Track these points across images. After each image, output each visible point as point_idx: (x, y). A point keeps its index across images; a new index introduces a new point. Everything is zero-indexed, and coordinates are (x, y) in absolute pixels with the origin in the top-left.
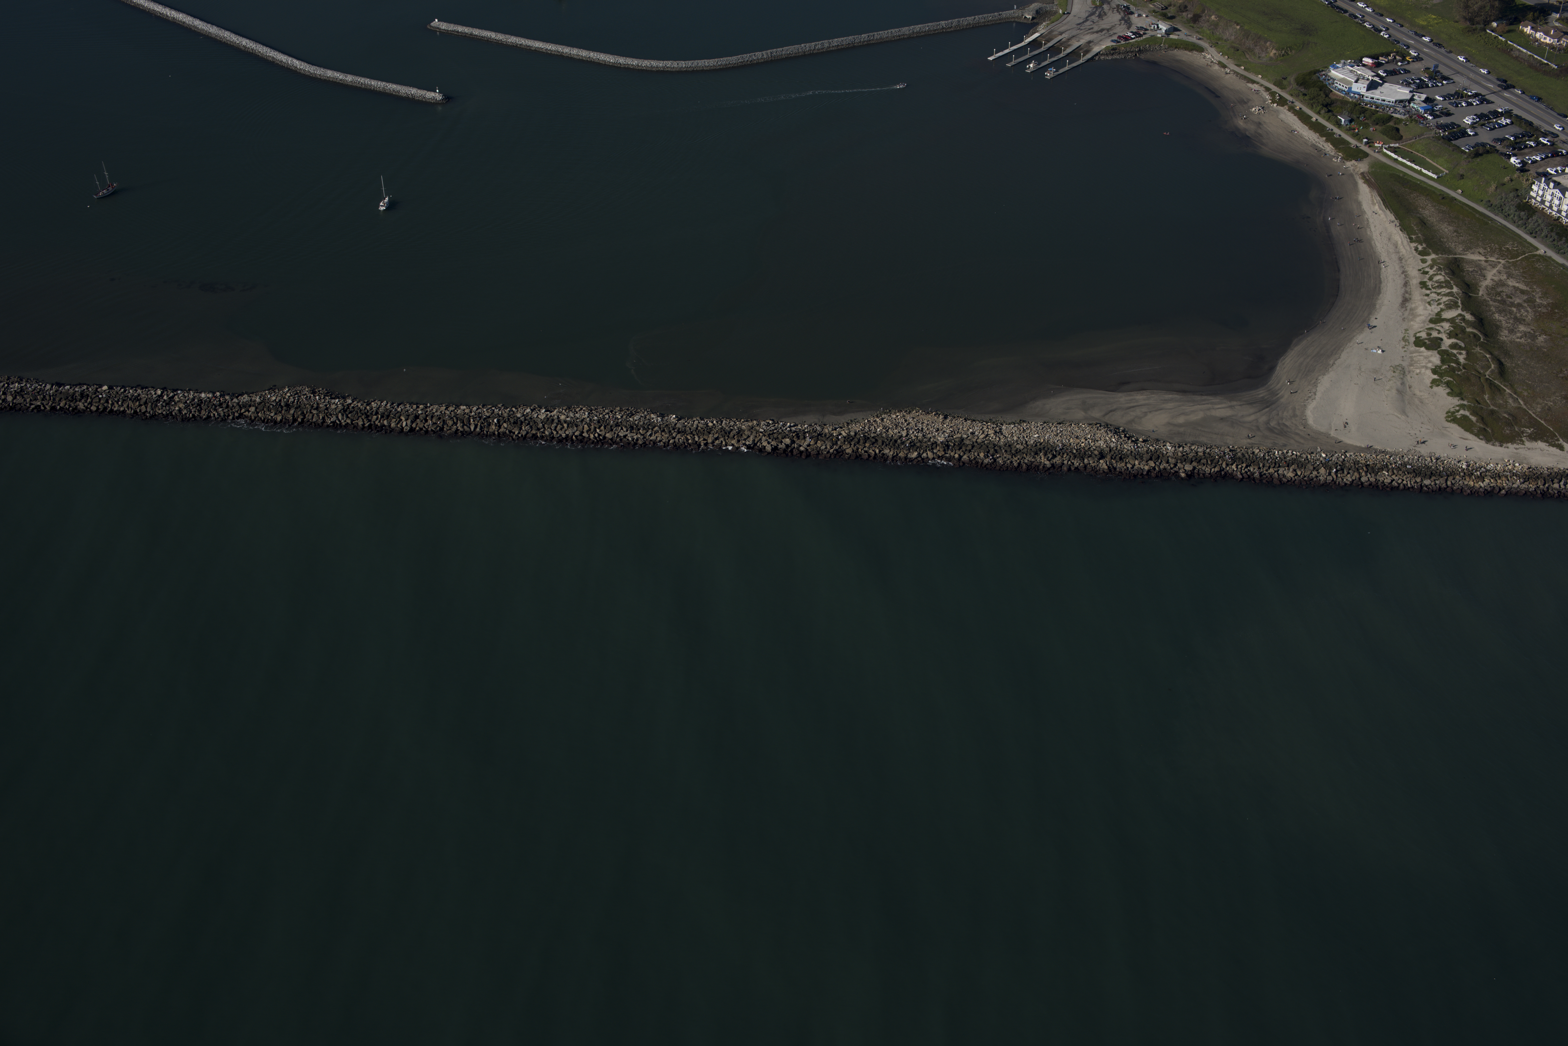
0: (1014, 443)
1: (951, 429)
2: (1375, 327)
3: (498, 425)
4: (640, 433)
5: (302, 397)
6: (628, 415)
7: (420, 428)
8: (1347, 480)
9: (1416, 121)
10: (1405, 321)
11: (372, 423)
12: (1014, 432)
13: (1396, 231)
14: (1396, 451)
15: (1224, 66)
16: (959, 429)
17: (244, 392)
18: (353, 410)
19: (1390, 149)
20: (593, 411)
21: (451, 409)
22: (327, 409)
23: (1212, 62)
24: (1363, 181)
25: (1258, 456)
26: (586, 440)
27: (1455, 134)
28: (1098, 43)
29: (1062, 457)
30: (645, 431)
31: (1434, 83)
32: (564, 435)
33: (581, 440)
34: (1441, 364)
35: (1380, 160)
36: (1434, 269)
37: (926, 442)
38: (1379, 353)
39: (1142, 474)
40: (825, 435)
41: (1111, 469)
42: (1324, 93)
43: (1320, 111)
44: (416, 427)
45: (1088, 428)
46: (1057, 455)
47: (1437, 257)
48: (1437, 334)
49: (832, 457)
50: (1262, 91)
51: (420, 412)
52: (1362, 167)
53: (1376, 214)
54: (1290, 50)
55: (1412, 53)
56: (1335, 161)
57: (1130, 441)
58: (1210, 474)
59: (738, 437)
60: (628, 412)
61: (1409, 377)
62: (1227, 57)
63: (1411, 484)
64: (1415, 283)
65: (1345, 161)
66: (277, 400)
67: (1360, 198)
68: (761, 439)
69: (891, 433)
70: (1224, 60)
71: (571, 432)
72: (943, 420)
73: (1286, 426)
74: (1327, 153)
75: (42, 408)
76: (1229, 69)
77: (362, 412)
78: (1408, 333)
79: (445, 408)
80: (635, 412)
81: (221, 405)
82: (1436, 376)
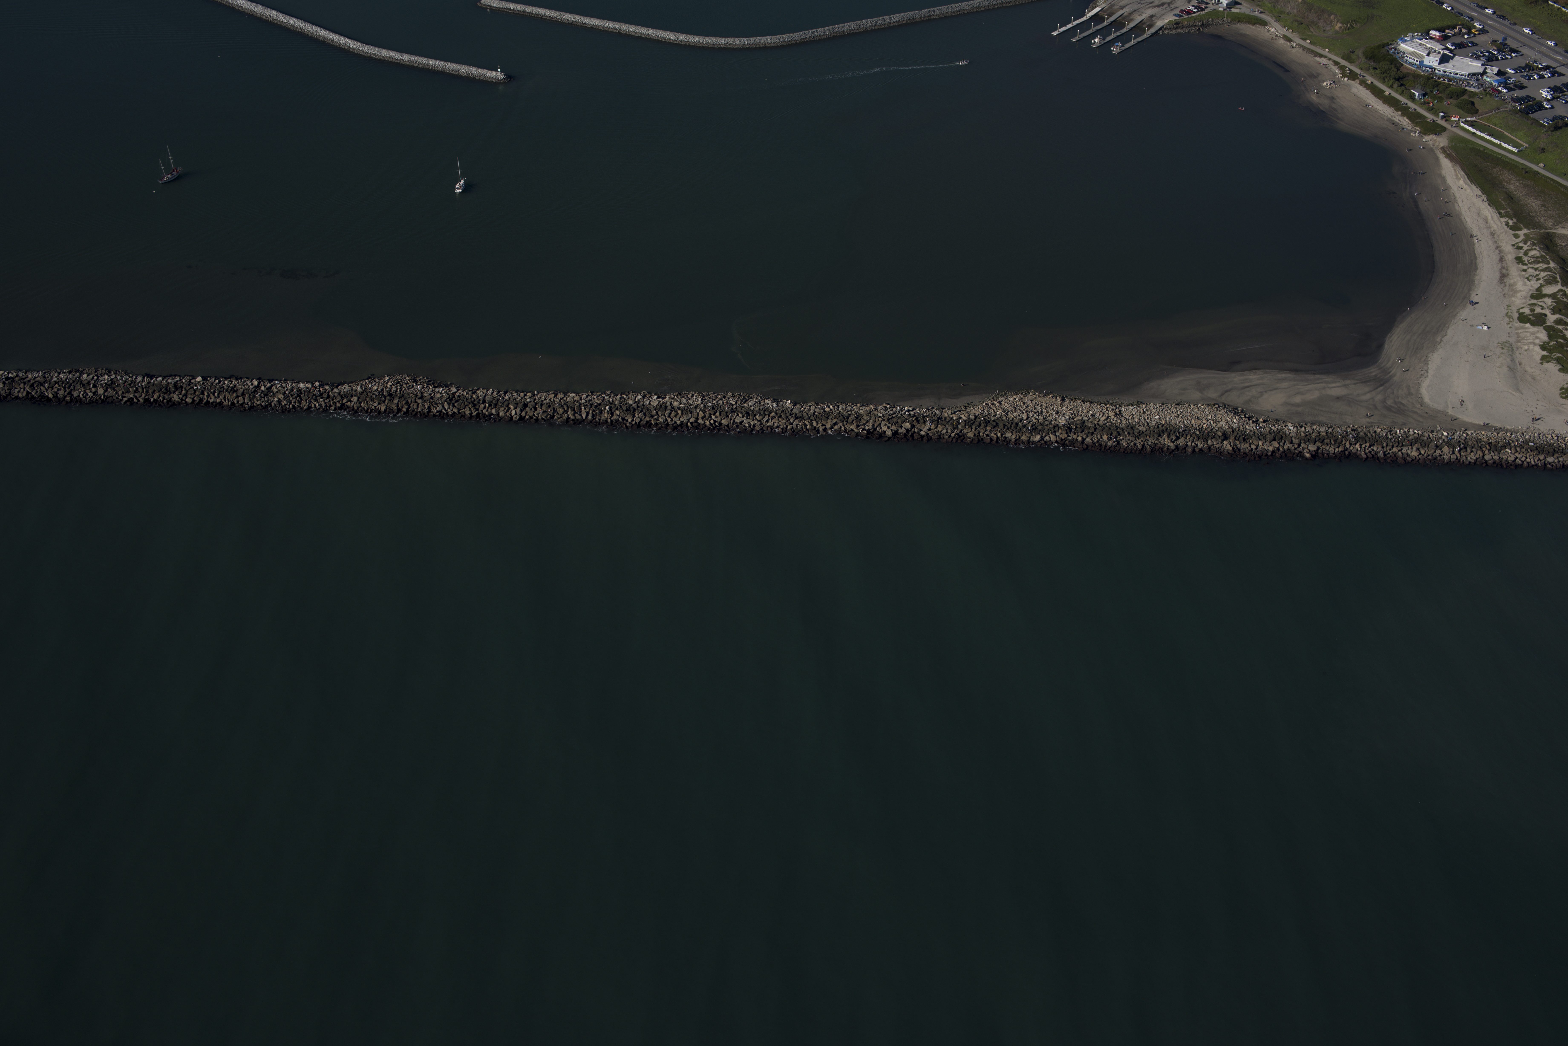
0: (1136, 425)
1: (1071, 412)
2: (1477, 303)
3: (610, 412)
4: (756, 419)
5: (405, 386)
6: (742, 401)
7: (530, 417)
8: (1471, 458)
9: (1491, 94)
10: (1505, 297)
11: (480, 412)
12: (1134, 413)
13: (1484, 206)
14: (1516, 428)
15: (1290, 40)
16: (1078, 412)
17: (342, 381)
18: (459, 398)
19: (1466, 122)
20: (706, 397)
21: (560, 396)
22: (432, 398)
23: (1277, 36)
24: (1444, 155)
25: (1380, 436)
26: (701, 426)
27: (1532, 107)
28: (1161, 17)
29: (1186, 438)
30: (761, 417)
31: (1503, 56)
32: (678, 422)
33: (696, 427)
34: (1549, 340)
35: (1458, 134)
36: (1528, 244)
37: (1047, 425)
38: (1485, 330)
39: (1267, 455)
40: (945, 419)
41: (1236, 450)
42: (1395, 66)
43: (1392, 84)
44: (526, 416)
45: (1207, 409)
46: (1180, 437)
47: (1529, 231)
48: (1540, 310)
49: (954, 441)
50: (1330, 65)
51: (528, 400)
52: (1441, 141)
53: (1462, 188)
54: (1355, 23)
55: (1477, 26)
56: (1414, 135)
57: (1251, 422)
58: (1334, 454)
59: (857, 421)
60: (741, 398)
61: (1517, 353)
62: (1291, 31)
63: (1534, 462)
64: (1510, 257)
65: (1423, 136)
66: (379, 390)
67: (1444, 173)
68: (880, 424)
69: (1011, 416)
70: (1289, 34)
71: (686, 418)
72: (1062, 403)
73: (1403, 404)
74: (1404, 127)
75: (135, 400)
76: (1295, 43)
77: (468, 400)
78: (1511, 309)
79: (554, 395)
80: (748, 397)
81: (321, 395)
82: (1545, 352)
